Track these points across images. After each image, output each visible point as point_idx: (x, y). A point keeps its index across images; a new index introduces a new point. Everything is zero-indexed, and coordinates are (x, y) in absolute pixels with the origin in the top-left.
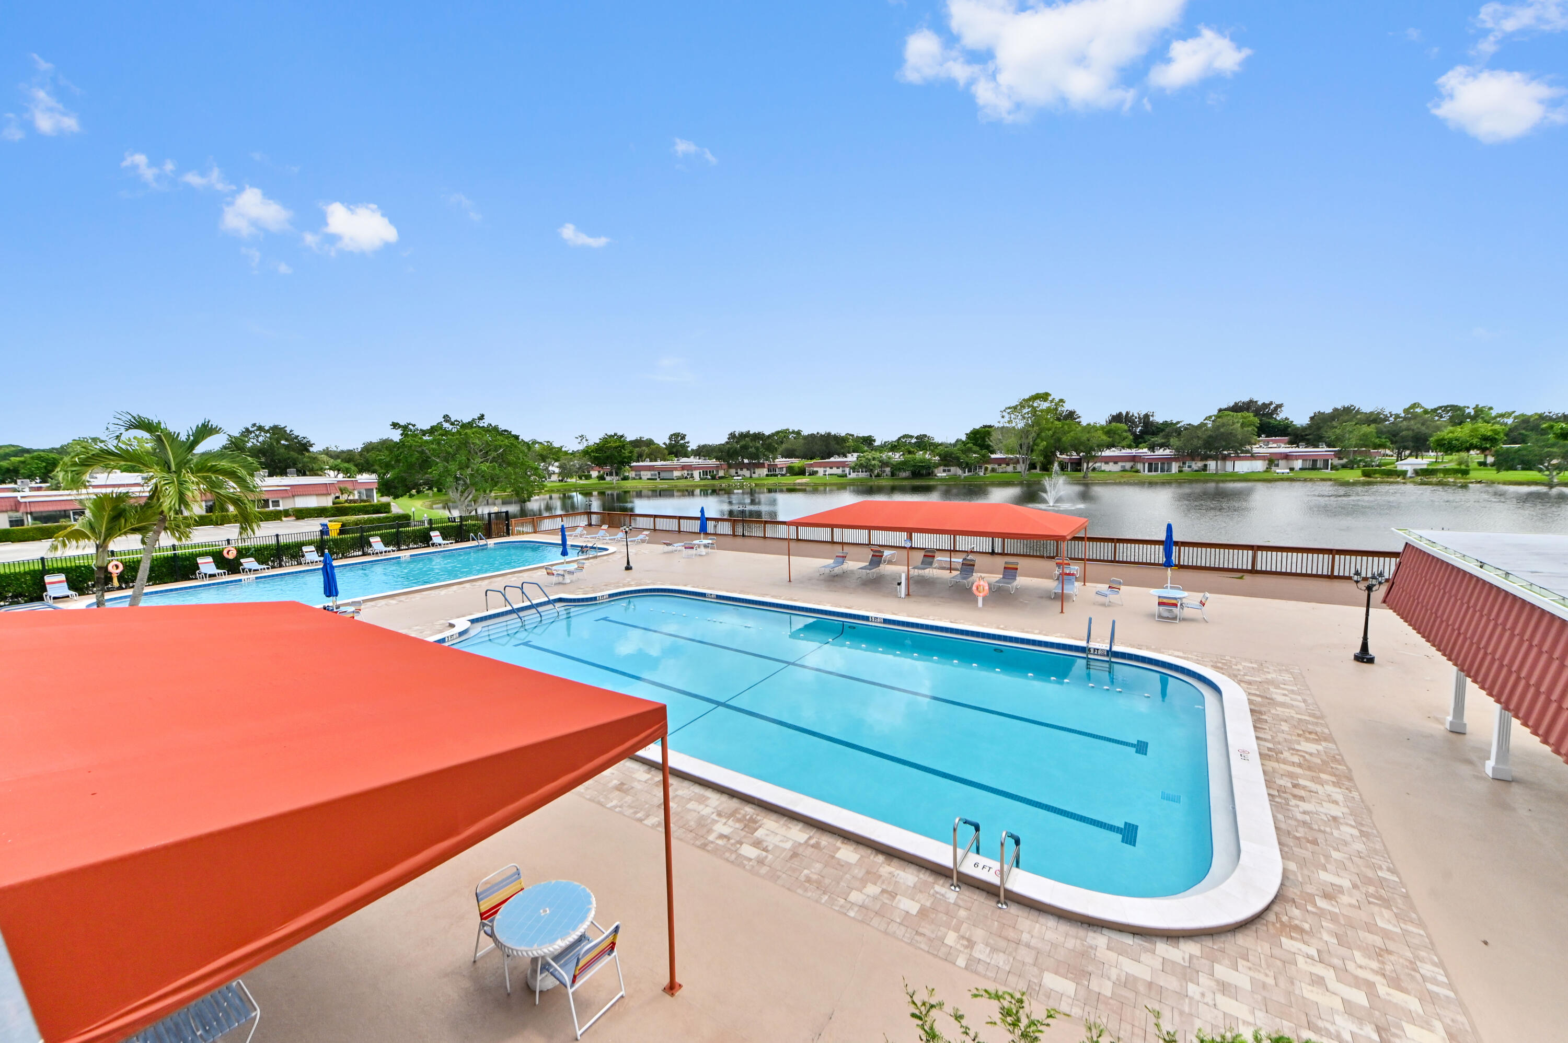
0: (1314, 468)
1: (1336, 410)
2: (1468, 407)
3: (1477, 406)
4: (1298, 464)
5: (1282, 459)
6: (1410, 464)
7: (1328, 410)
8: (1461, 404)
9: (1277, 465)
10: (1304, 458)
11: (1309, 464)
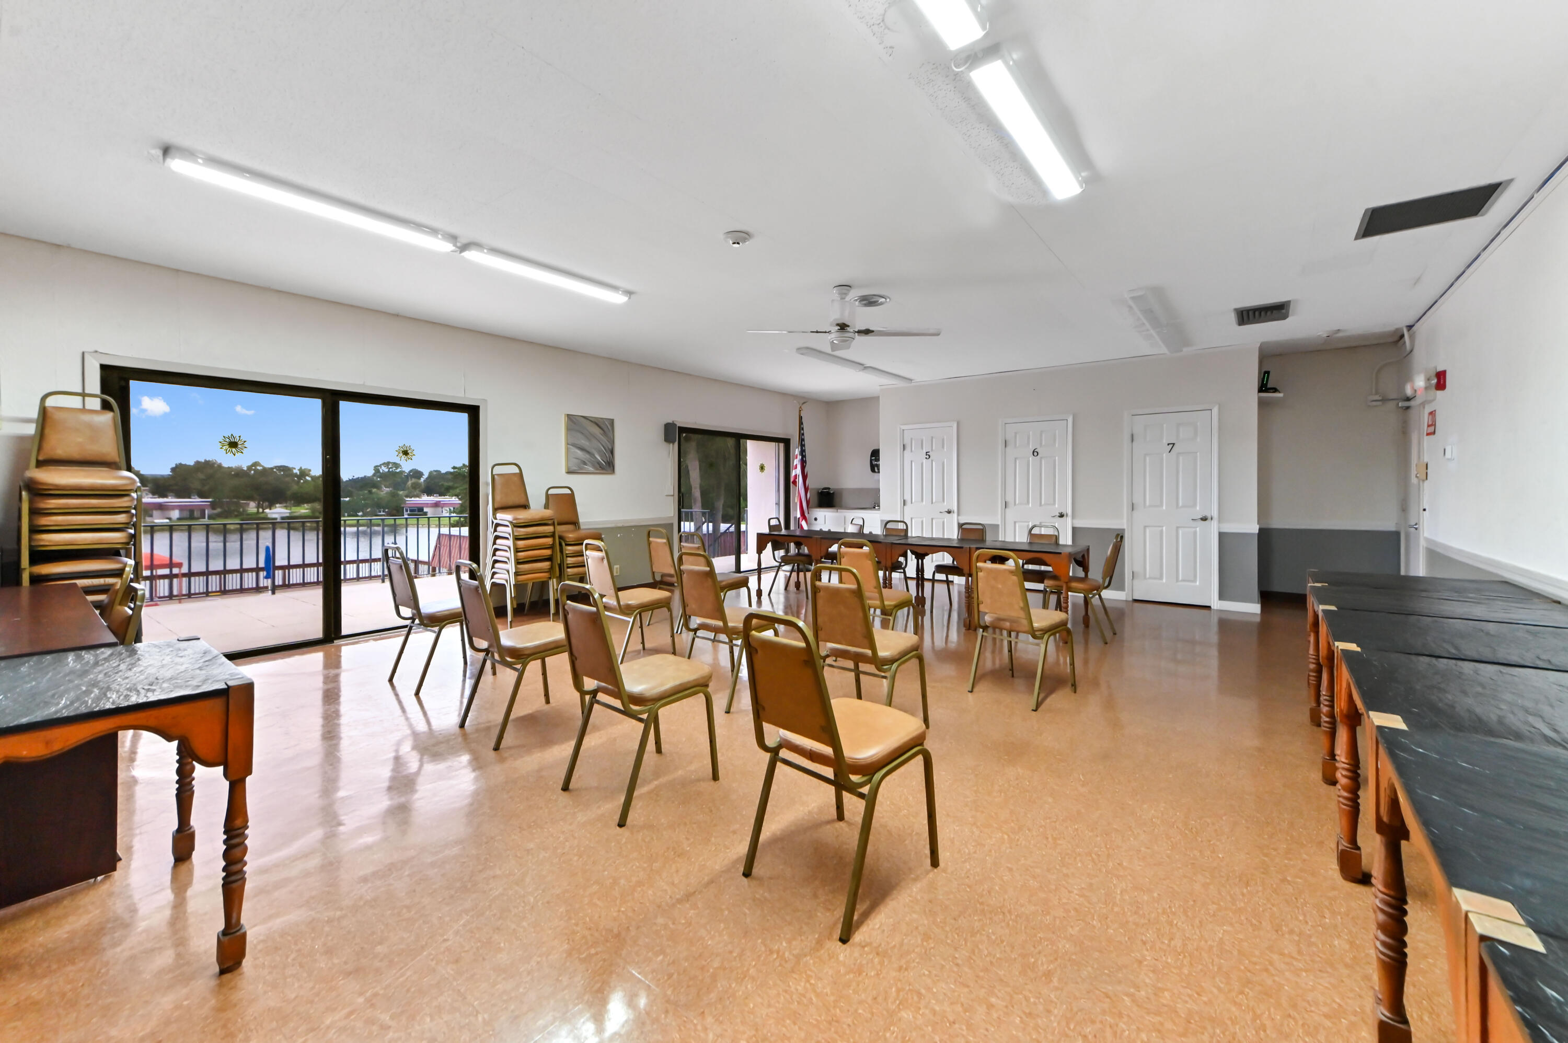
0: (192, 517)
1: (198, 463)
2: (295, 469)
3: (301, 468)
4: (175, 514)
5: (156, 509)
6: (278, 512)
7: (191, 462)
8: (290, 466)
9: (151, 516)
10: (181, 508)
11: (186, 514)
